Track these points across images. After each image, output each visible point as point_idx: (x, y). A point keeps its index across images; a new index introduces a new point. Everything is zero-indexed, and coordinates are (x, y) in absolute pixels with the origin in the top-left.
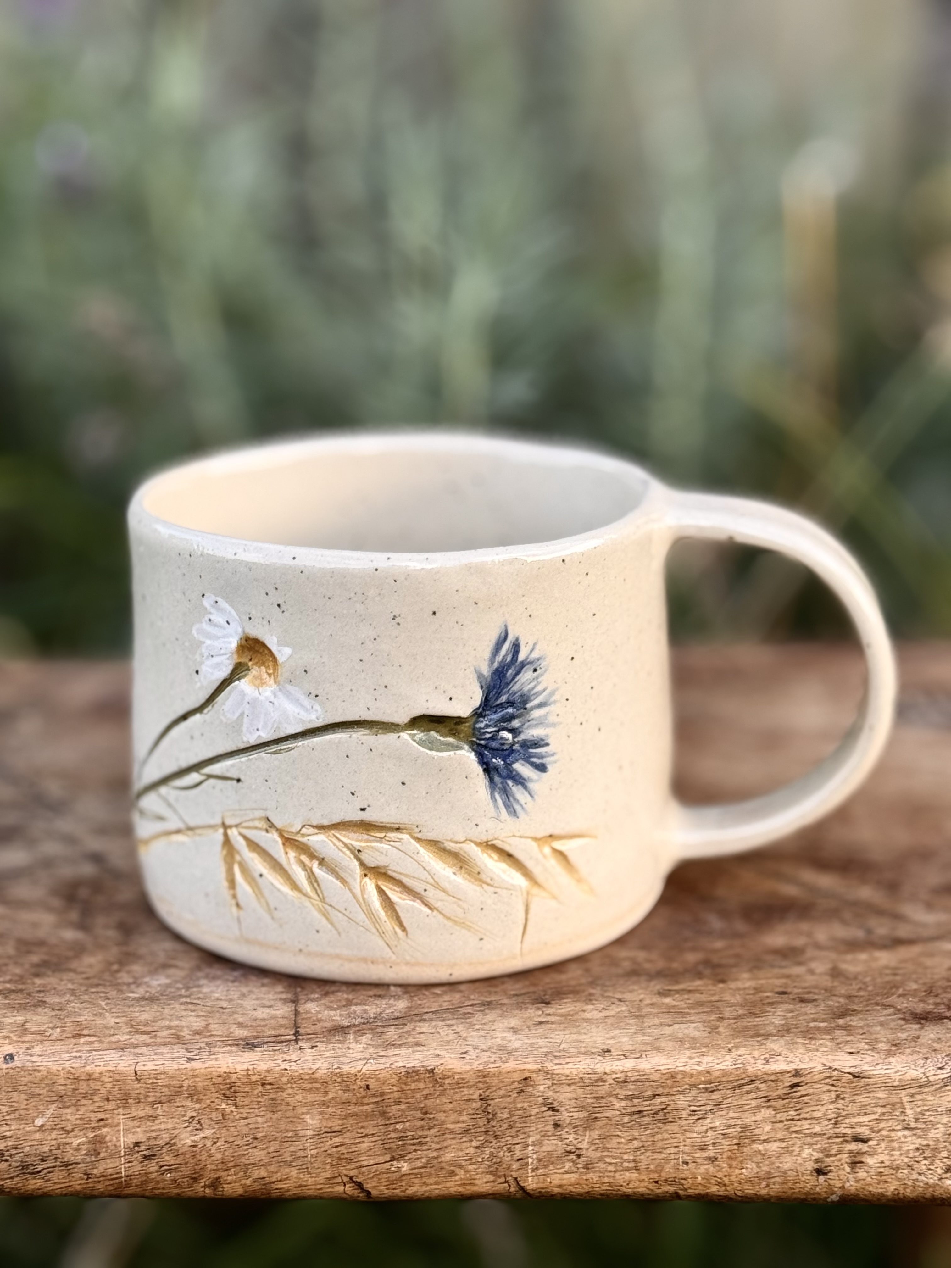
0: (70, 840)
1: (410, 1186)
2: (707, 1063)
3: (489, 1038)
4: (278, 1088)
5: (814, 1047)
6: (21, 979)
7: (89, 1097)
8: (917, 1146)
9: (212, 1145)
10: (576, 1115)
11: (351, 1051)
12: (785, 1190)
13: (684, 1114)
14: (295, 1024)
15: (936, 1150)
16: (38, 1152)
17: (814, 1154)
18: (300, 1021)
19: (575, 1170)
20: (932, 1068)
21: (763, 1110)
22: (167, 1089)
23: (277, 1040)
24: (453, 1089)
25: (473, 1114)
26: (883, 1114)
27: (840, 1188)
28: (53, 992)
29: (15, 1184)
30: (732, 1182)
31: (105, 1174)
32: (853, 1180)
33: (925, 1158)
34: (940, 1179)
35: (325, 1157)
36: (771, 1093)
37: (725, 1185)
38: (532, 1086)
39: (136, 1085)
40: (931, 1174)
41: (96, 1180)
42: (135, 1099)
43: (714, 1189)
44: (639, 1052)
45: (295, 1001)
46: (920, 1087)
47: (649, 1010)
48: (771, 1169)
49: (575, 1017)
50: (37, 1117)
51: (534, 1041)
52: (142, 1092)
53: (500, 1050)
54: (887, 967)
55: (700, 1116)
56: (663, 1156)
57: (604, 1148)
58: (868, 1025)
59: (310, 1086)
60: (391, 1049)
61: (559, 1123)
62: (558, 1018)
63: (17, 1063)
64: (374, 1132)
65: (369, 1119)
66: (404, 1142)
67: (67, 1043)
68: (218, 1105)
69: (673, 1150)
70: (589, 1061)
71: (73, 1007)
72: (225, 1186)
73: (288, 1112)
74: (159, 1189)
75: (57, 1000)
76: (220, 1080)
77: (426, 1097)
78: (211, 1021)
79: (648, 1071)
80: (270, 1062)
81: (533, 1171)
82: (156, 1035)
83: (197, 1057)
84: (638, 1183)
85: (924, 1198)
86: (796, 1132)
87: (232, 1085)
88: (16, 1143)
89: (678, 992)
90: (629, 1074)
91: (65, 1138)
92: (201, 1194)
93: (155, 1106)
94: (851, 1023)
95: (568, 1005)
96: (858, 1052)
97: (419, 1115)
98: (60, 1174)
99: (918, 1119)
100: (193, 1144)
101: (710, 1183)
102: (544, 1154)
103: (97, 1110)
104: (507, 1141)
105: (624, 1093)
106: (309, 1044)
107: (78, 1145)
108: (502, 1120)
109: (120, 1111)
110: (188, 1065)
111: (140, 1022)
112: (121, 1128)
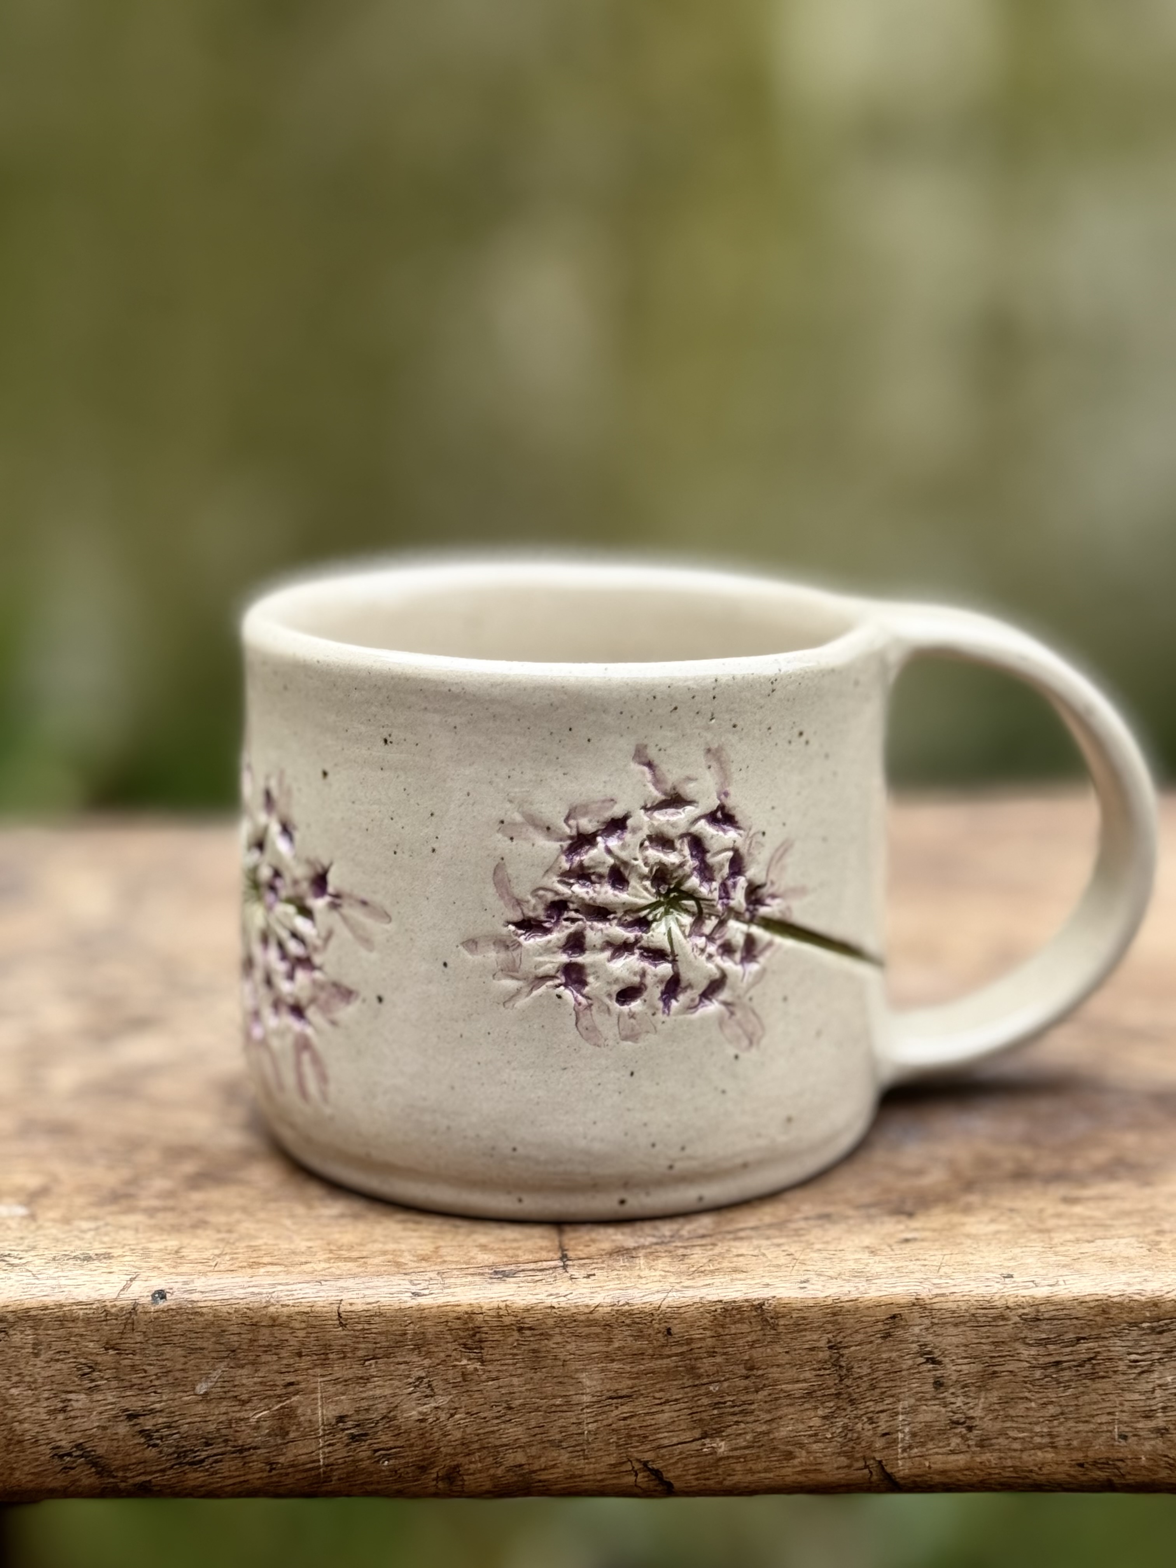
1: (729, 1475)
2: (1153, 1291)
3: (837, 1261)
4: (542, 1334)
6: (170, 1194)
7: (274, 1351)
9: (448, 1419)
10: (966, 1368)
11: (643, 1281)
13: (1122, 1366)
14: (560, 1246)
16: (200, 1432)
18: (566, 1242)
19: (964, 1448)
22: (383, 1338)
23: (537, 1267)
24: (790, 1333)
25: (820, 1370)
28: (217, 1209)
29: (168, 1480)
31: (296, 1462)
35: (609, 1434)
38: (903, 1327)
39: (340, 1332)
41: (282, 1471)
42: (338, 1353)
43: (1164, 1474)
44: (1054, 1276)
47: (1056, 1222)
49: (955, 1232)
50: (200, 1381)
51: (900, 1264)
52: (349, 1342)
55: (1145, 1368)
56: (1092, 1426)
57: (1006, 1416)
59: (587, 1330)
60: (699, 1276)
61: (941, 1380)
62: (929, 1233)
63: (171, 1303)
64: (678, 1397)
65: (671, 1377)
66: (722, 1411)
67: (240, 1274)
68: (456, 1360)
69: (1105, 1419)
70: (982, 1290)
71: (247, 1228)
72: (465, 1477)
73: (556, 1369)
74: (372, 1483)
75: (223, 1220)
76: (457, 1324)
77: (752, 1345)
78: (442, 1243)
79: (1068, 1304)
80: (530, 1297)
81: (904, 1450)
82: (365, 1263)
83: (426, 1292)
84: (1055, 1466)
87: (477, 1330)
88: (170, 1420)
89: (1089, 1199)
90: (1042, 1308)
91: (239, 1411)
92: (433, 1490)
93: (367, 1363)
95: (940, 1217)
97: (742, 1371)
98: (232, 1463)
100: (421, 1417)
101: (1158, 1466)
102: (920, 1426)
103: (284, 1370)
104: (868, 1407)
105: (1035, 1335)
106: (584, 1273)
107: (257, 1422)
108: (860, 1378)
109: (319, 1371)
110: (414, 1302)
111: (342, 1246)
112: (319, 1395)
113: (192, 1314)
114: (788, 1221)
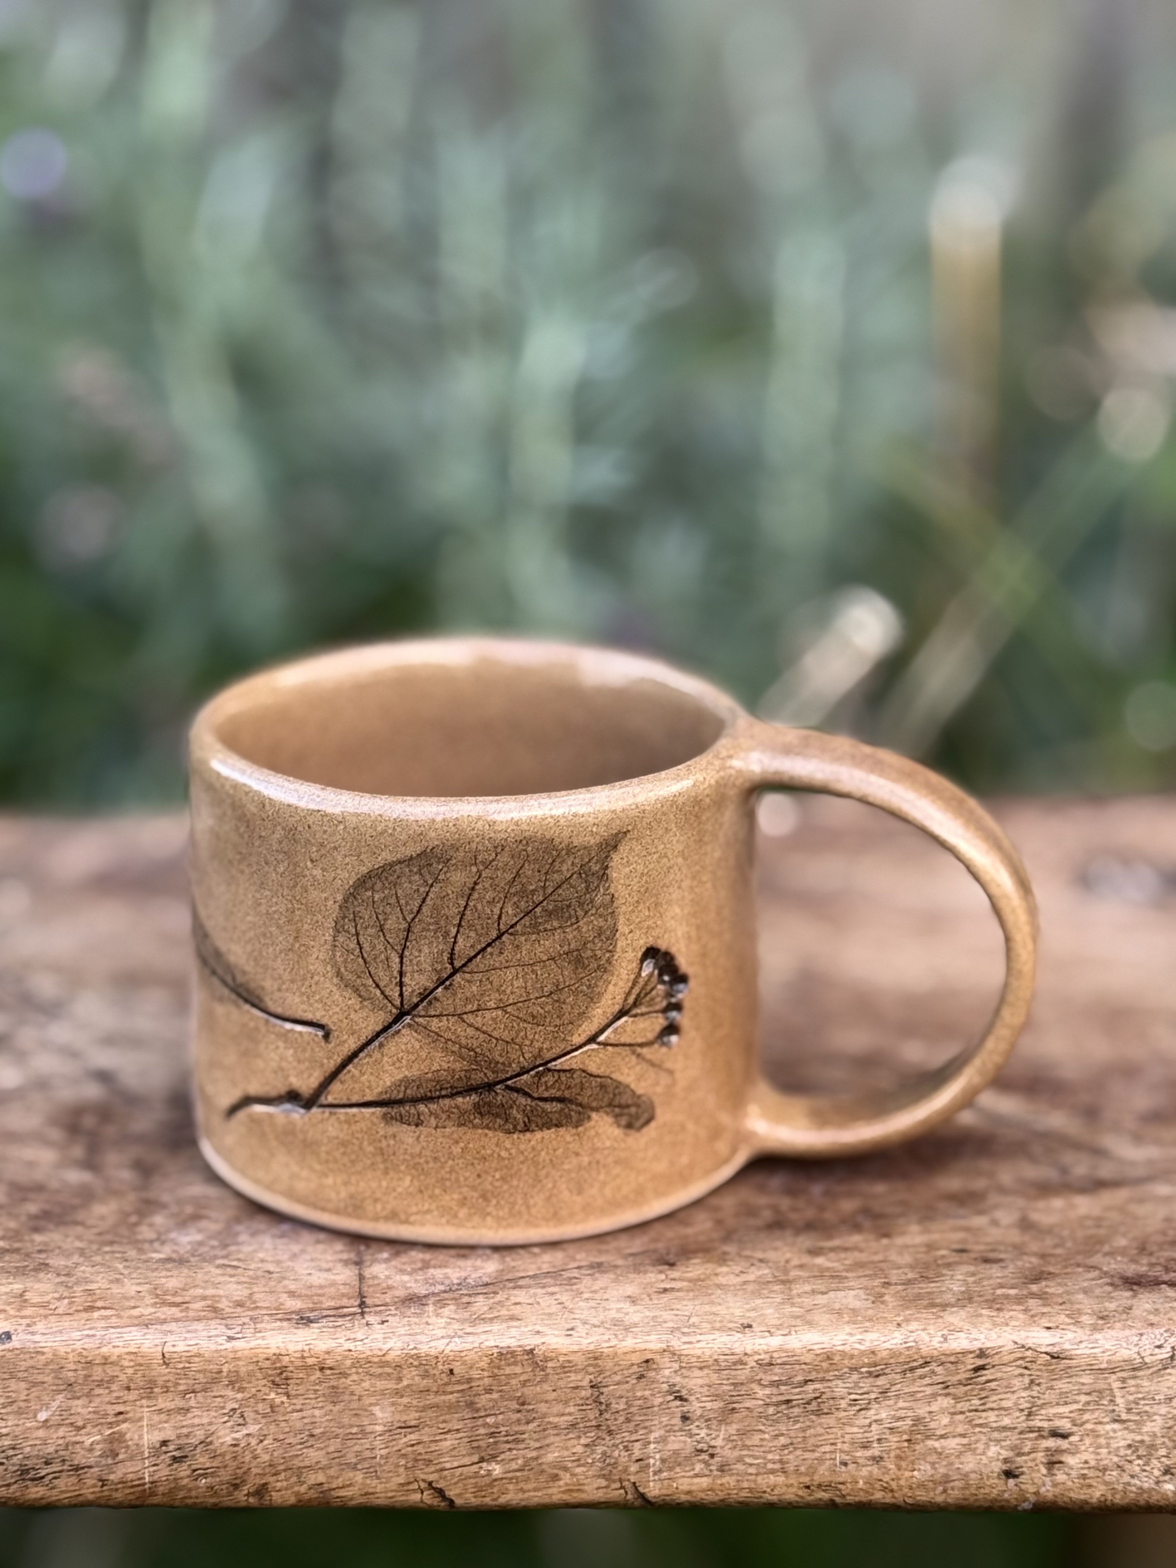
0: (70, 1053)
1: (503, 1494)
2: (872, 1341)
3: (601, 1309)
4: (340, 1373)
5: (1003, 1320)
6: (16, 1235)
7: (105, 1385)
8: (1129, 1442)
9: (258, 1444)
10: (709, 1405)
11: (431, 1327)
12: (967, 1497)
13: (843, 1404)
14: (360, 1293)
15: (1152, 1447)
16: (41, 1453)
17: (1002, 1452)
18: (365, 1289)
19: (708, 1473)
20: (1148, 1346)
21: (939, 1398)
22: (201, 1376)
23: (338, 1313)
24: (557, 1374)
25: (582, 1405)
26: (1088, 1403)
27: (1034, 1493)
28: (57, 1251)
29: (14, 1493)
30: (901, 1488)
31: (124, 1480)
32: (1050, 1484)
33: (1139, 1457)
34: (1157, 1483)
35: (399, 1458)
36: (949, 1378)
37: (892, 1491)
38: (655, 1369)
39: (164, 1370)
40: (1147, 1477)
41: (113, 1487)
42: (162, 1387)
43: (878, 1496)
44: (787, 1327)
45: (359, 1263)
46: (1134, 1369)
47: (798, 1273)
48: (949, 1470)
49: (708, 1282)
50: (41, 1410)
51: (656, 1314)
52: (172, 1379)
53: (615, 1325)
54: (1088, 1217)
55: (863, 1406)
56: (817, 1455)
57: (743, 1446)
58: (1068, 1293)
59: (380, 1370)
60: (480, 1324)
61: (687, 1415)
62: (685, 1284)
63: (15, 1343)
64: (459, 1427)
65: (453, 1411)
66: (496, 1439)
67: (77, 1318)
68: (265, 1394)
69: (828, 1448)
70: (725, 1339)
71: (83, 1272)
72: (273, 1493)
73: (353, 1403)
74: (191, 1498)
75: (62, 1263)
76: (267, 1364)
77: (524, 1384)
78: (256, 1289)
79: (798, 1351)
80: (331, 1341)
81: (655, 1473)
82: (187, 1308)
83: (240, 1336)
84: (785, 1488)
85: (1136, 1505)
86: (980, 1425)
87: (283, 1369)
88: (13, 1443)
89: (832, 1250)
90: (775, 1355)
91: (75, 1436)
92: (244, 1504)
93: (188, 1396)
94: (1047, 1290)
95: (697, 1267)
96: (1057, 1327)
97: (515, 1405)
98: (69, 1480)
99: (1131, 1409)
100: (234, 1442)
101: (874, 1489)
102: (669, 1454)
103: (115, 1401)
104: (623, 1437)
105: (769, 1378)
106: (378, 1319)
107: (92, 1444)
108: (617, 1412)
109: (144, 1402)
110: (229, 1345)
111: (167, 1291)
112: (145, 1423)
113: (34, 1353)
114: (563, 1270)
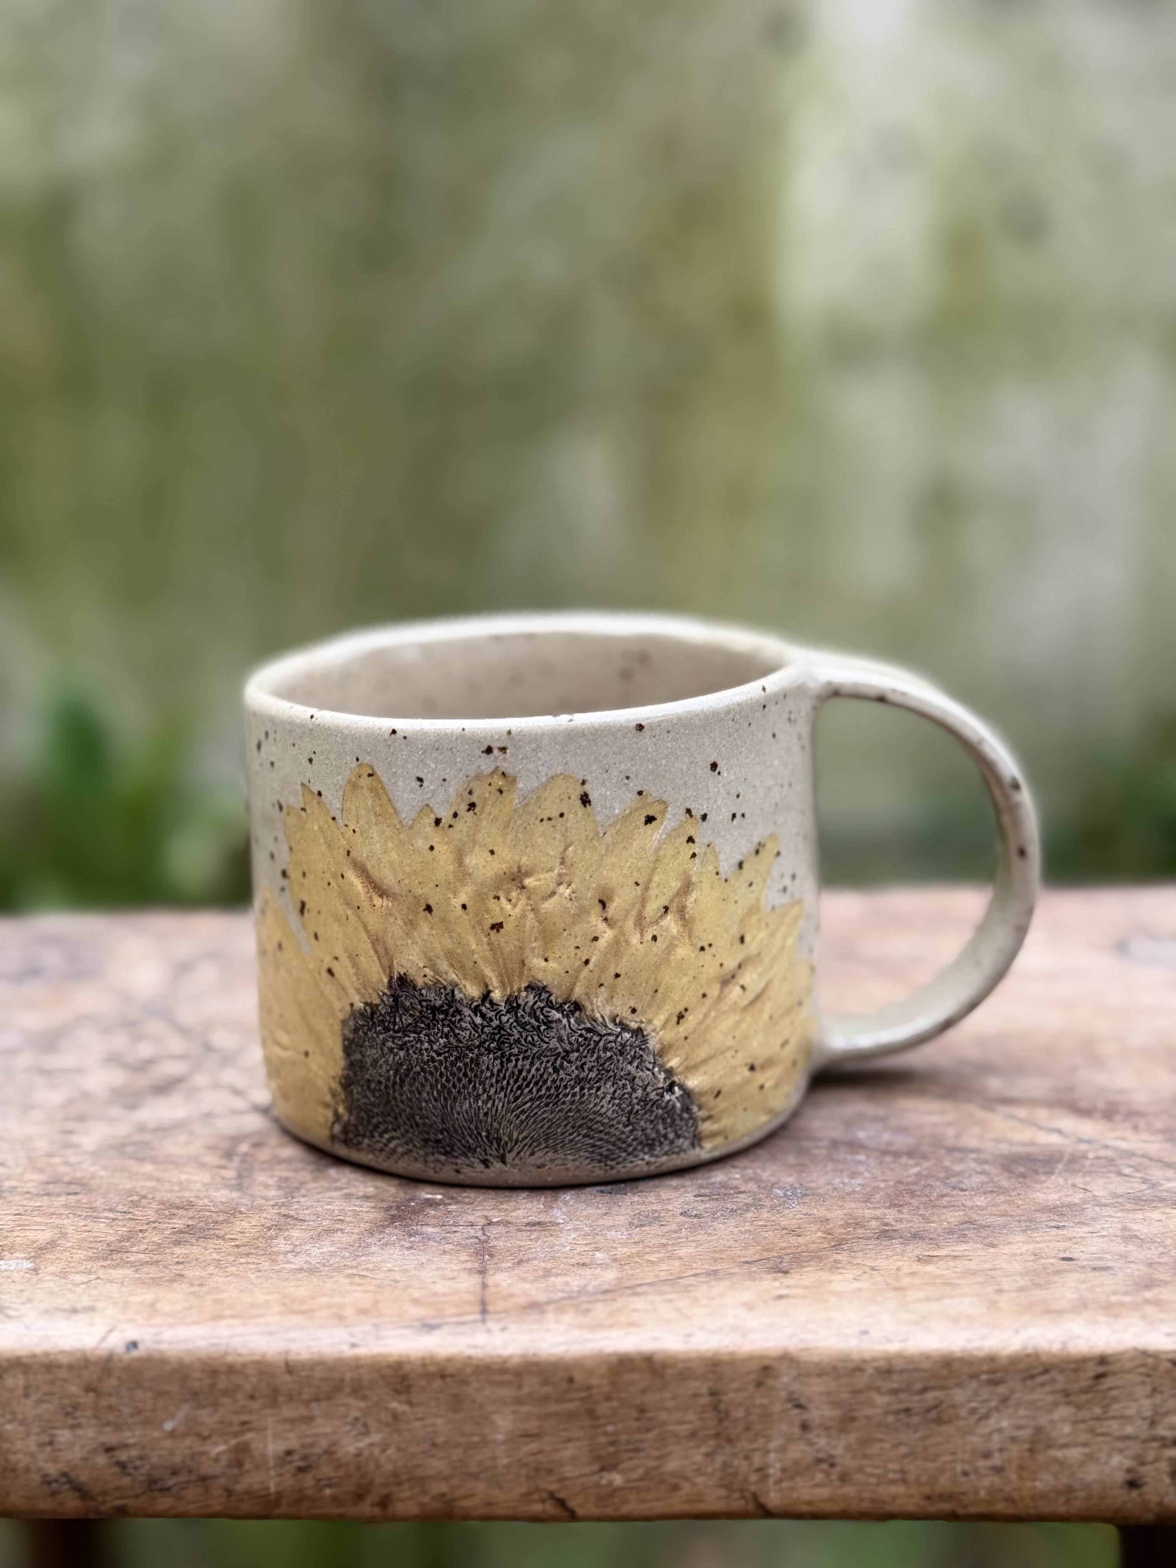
1: (624, 1503)
2: (990, 1348)
3: (718, 1316)
4: (461, 1381)
5: (1121, 1326)
6: (159, 1248)
7: (230, 1395)
9: (381, 1454)
10: (828, 1413)
11: (551, 1333)
12: (1089, 1508)
13: (963, 1412)
14: (482, 1300)
16: (168, 1463)
17: (1126, 1461)
18: (488, 1296)
19: (828, 1482)
21: (1060, 1407)
22: (324, 1383)
23: (459, 1320)
24: (676, 1381)
25: (701, 1413)
27: (1158, 1503)
28: (194, 1263)
29: (143, 1502)
30: (1022, 1498)
31: (250, 1490)
32: (1174, 1493)
35: (520, 1467)
36: (1070, 1386)
37: (1014, 1502)
38: (774, 1377)
39: (287, 1378)
41: (239, 1497)
42: (286, 1396)
43: (1000, 1507)
45: (482, 1272)
47: (910, 1280)
48: (1071, 1480)
49: (822, 1289)
50: (167, 1420)
51: (773, 1320)
52: (295, 1387)
53: (733, 1332)
55: (984, 1415)
56: (937, 1465)
57: (864, 1455)
59: (500, 1378)
60: (599, 1330)
61: (807, 1423)
62: (800, 1291)
63: (142, 1352)
64: (579, 1436)
65: (573, 1419)
66: (617, 1448)
67: (203, 1327)
68: (388, 1403)
69: (948, 1458)
71: (216, 1282)
72: (397, 1504)
73: (474, 1411)
74: (317, 1508)
75: (198, 1274)
76: (389, 1372)
77: (644, 1391)
78: (381, 1298)
79: (916, 1358)
80: (453, 1347)
81: (775, 1483)
82: (313, 1316)
83: (362, 1343)
84: (906, 1499)
86: (1103, 1435)
87: (404, 1378)
88: (142, 1453)
89: (941, 1258)
90: (895, 1362)
91: (201, 1446)
92: (367, 1515)
93: (311, 1405)
94: (1161, 1297)
95: (811, 1275)
97: (634, 1413)
98: (196, 1490)
100: (358, 1452)
101: (995, 1499)
102: (789, 1463)
103: (239, 1411)
104: (743, 1446)
105: (888, 1386)
106: (500, 1326)
107: (219, 1454)
108: (736, 1420)
109: (269, 1411)
110: (351, 1352)
111: (295, 1299)
112: (269, 1432)
113: (160, 1362)
114: (681, 1278)
